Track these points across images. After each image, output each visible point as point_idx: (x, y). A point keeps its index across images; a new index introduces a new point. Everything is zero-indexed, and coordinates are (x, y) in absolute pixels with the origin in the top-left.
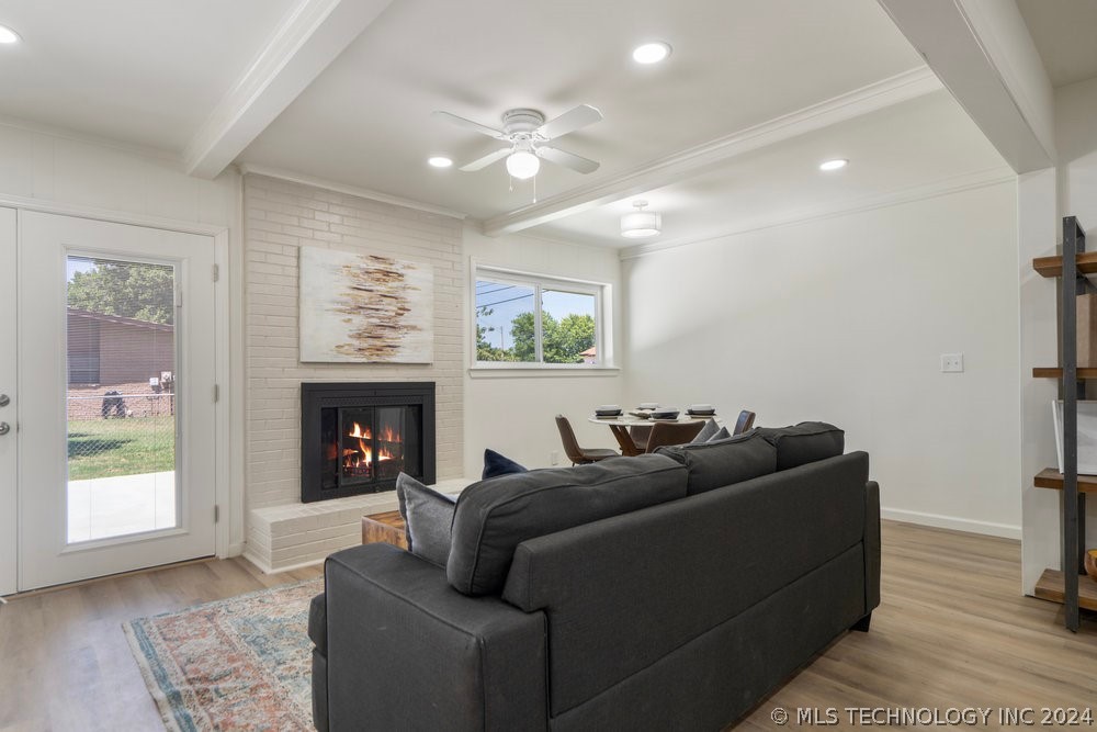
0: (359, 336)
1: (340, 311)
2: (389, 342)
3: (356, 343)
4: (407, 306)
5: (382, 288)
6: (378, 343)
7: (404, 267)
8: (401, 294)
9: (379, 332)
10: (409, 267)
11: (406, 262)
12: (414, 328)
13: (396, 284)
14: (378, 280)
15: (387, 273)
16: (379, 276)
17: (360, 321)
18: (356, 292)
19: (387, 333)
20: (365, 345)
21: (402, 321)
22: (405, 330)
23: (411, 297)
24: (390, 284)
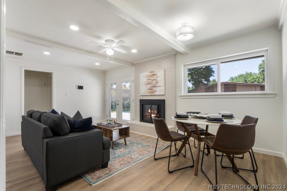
0: (149, 90)
1: (145, 85)
2: (154, 90)
3: (148, 91)
4: (158, 81)
5: (153, 78)
6: (152, 91)
7: (157, 72)
8: (157, 79)
9: (152, 88)
10: (158, 72)
11: (157, 71)
12: (159, 86)
13: (156, 76)
14: (152, 77)
15: (153, 75)
16: (152, 76)
17: (149, 86)
18: (148, 80)
19: (154, 88)
20: (149, 91)
21: (157, 85)
22: (158, 87)
23: (159, 79)
24: (154, 77)
